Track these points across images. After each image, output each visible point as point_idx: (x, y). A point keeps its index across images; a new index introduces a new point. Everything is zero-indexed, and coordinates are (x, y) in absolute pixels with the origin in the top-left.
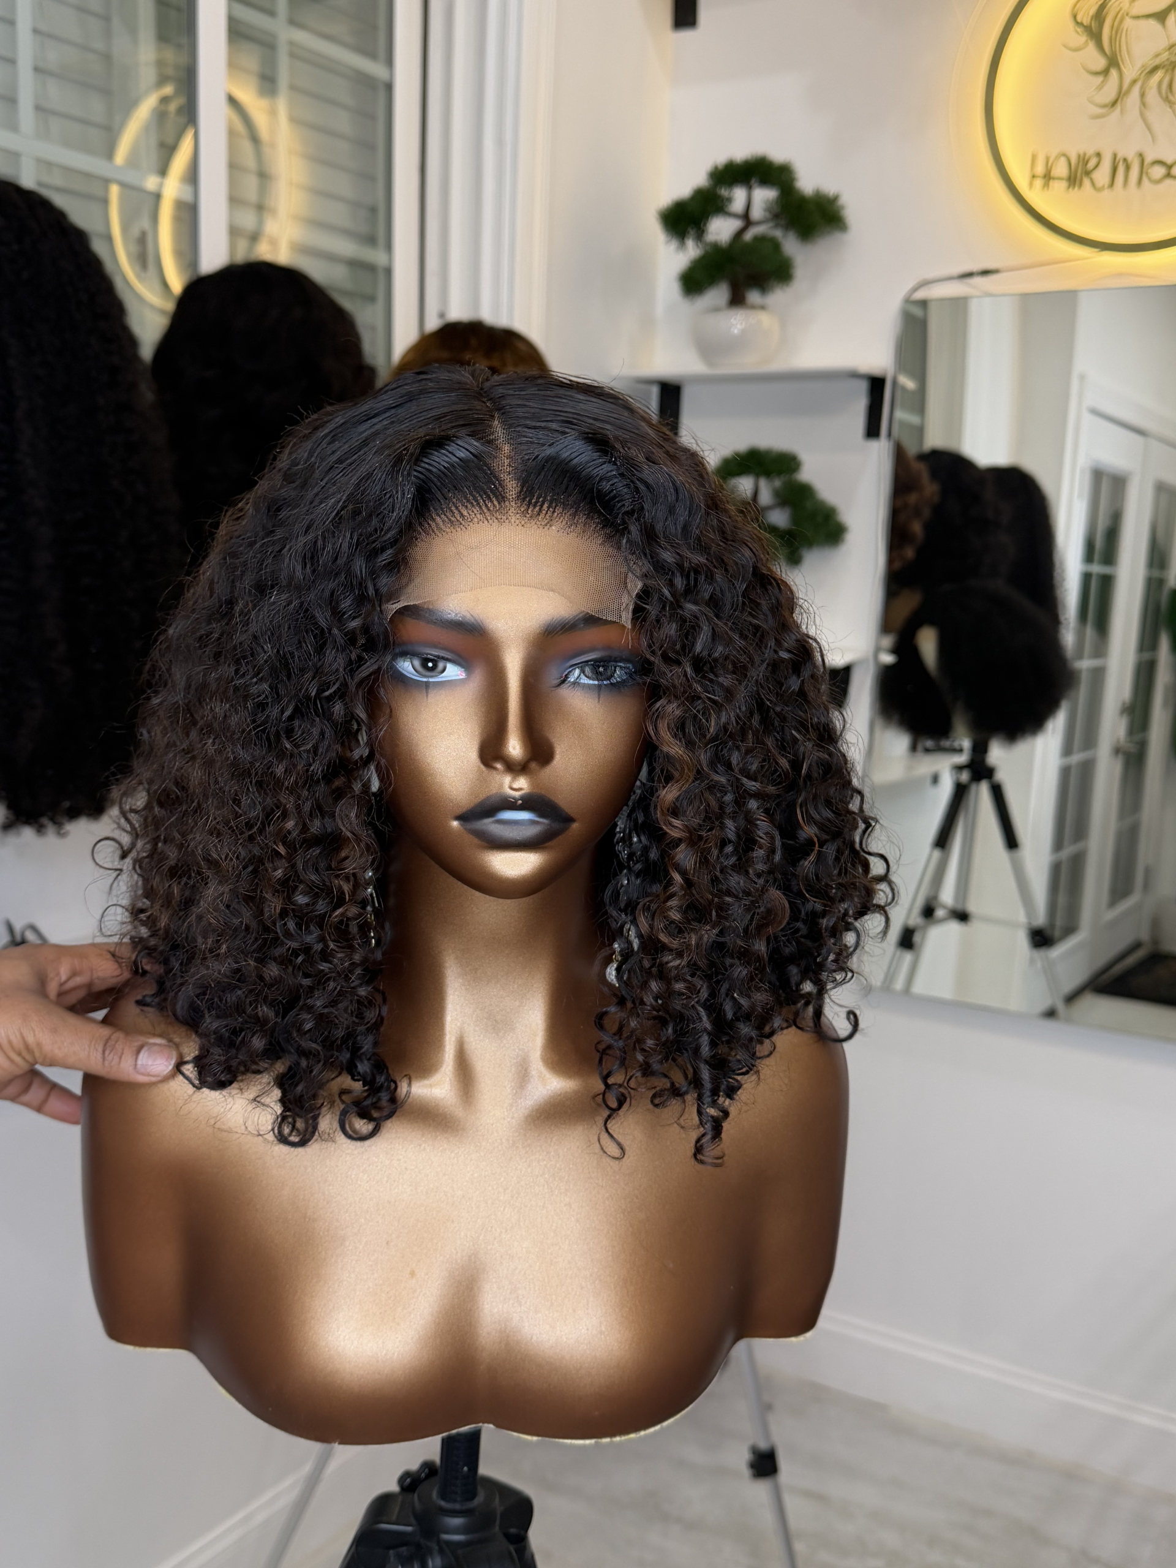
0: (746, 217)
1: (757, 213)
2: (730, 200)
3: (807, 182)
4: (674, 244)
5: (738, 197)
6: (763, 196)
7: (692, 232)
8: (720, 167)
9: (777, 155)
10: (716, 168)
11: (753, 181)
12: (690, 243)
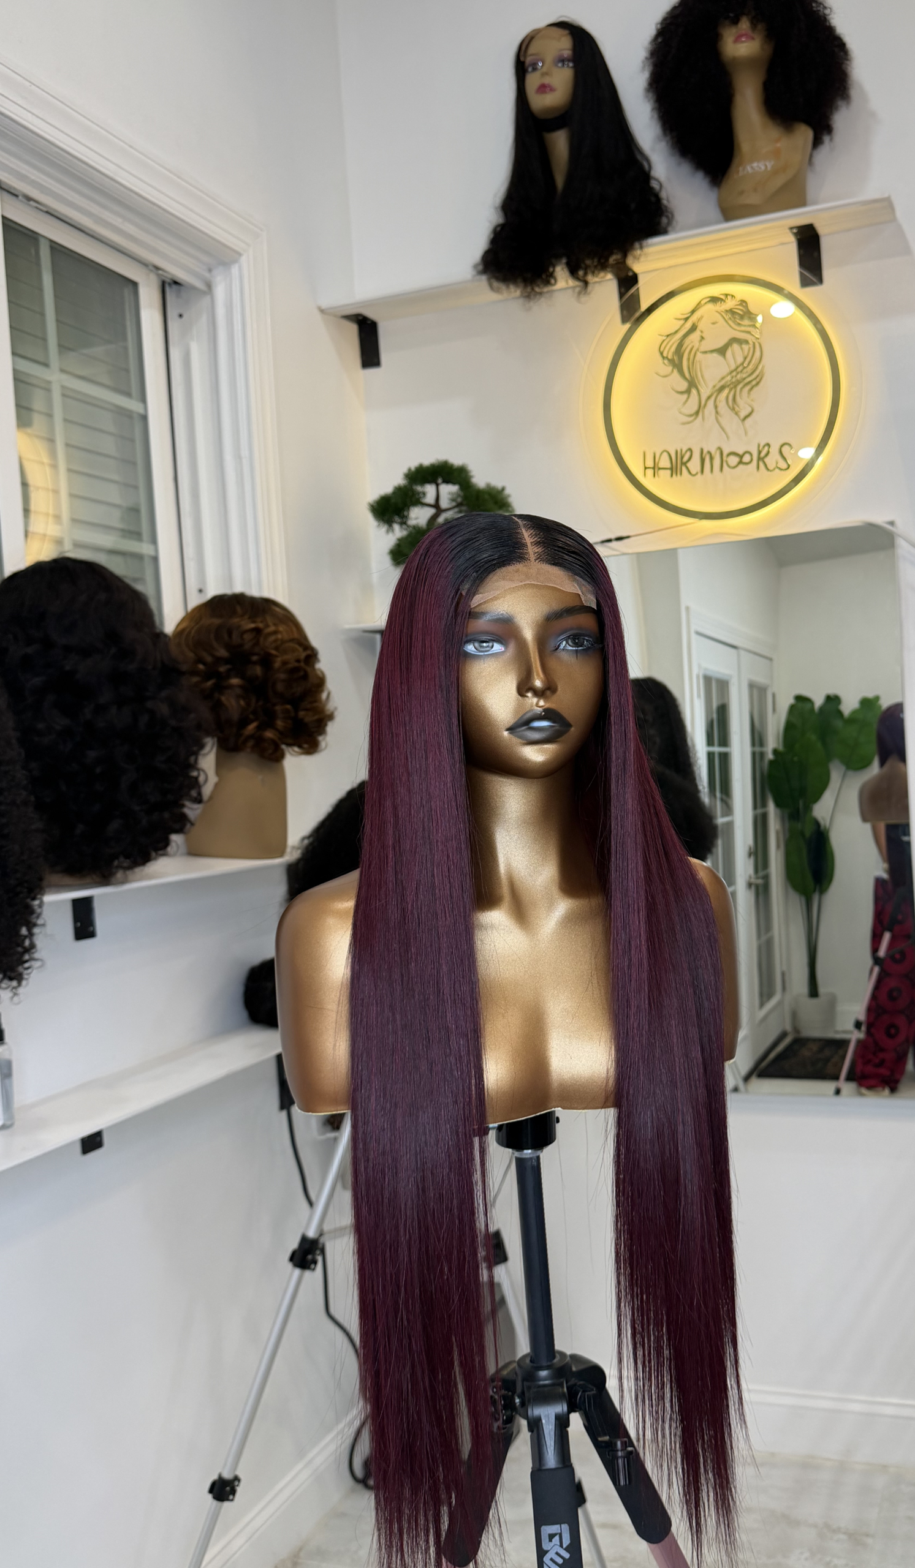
0: (436, 505)
1: (444, 503)
2: (424, 494)
3: (480, 479)
4: (384, 528)
5: (430, 491)
6: (448, 491)
7: (397, 518)
8: (413, 469)
9: (456, 461)
10: (410, 470)
11: (440, 481)
12: (396, 527)
